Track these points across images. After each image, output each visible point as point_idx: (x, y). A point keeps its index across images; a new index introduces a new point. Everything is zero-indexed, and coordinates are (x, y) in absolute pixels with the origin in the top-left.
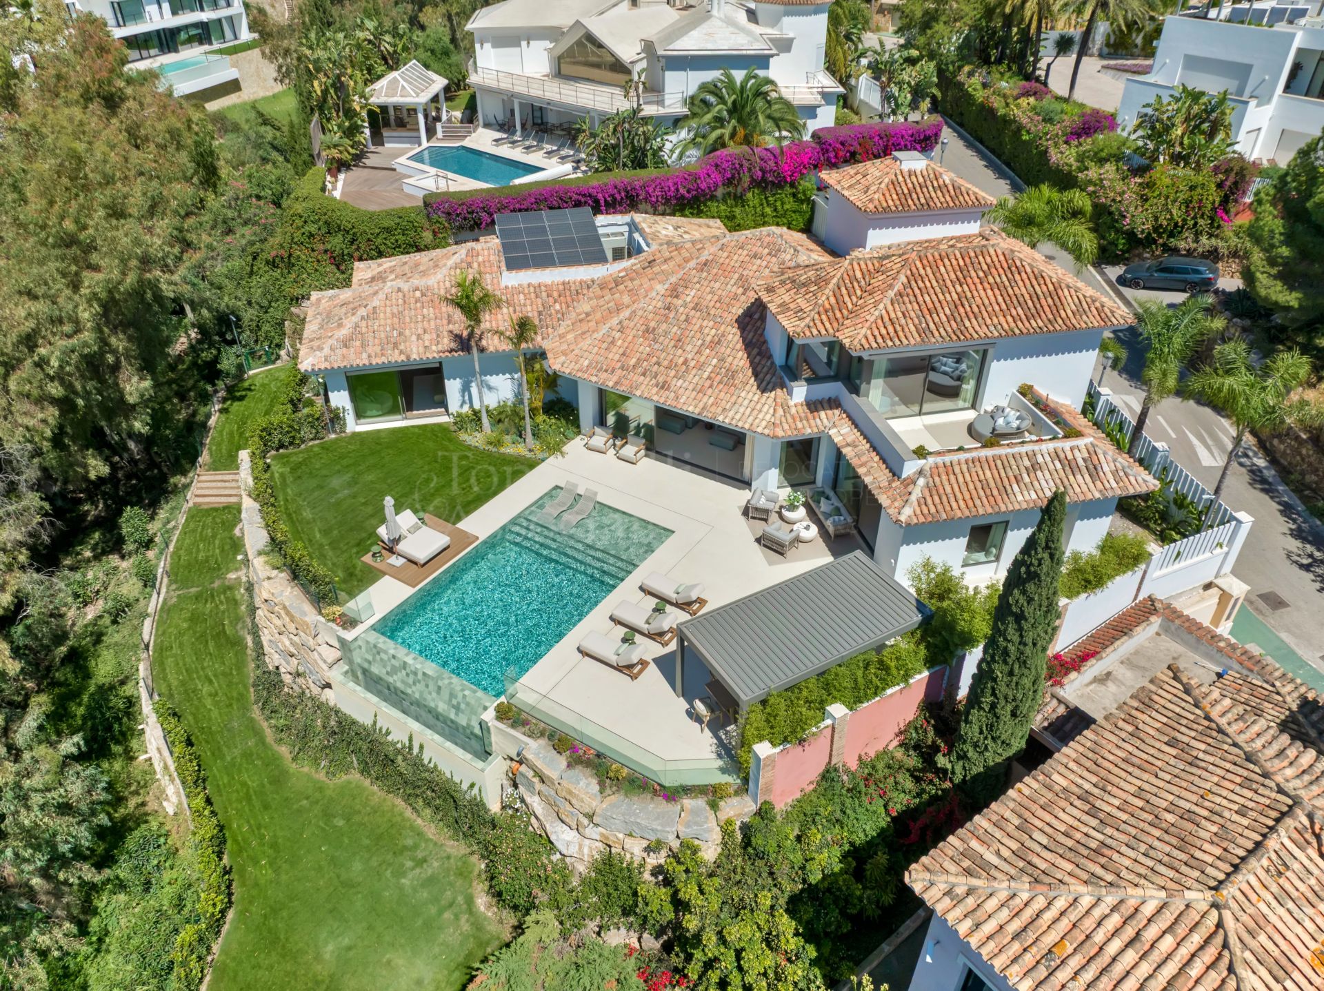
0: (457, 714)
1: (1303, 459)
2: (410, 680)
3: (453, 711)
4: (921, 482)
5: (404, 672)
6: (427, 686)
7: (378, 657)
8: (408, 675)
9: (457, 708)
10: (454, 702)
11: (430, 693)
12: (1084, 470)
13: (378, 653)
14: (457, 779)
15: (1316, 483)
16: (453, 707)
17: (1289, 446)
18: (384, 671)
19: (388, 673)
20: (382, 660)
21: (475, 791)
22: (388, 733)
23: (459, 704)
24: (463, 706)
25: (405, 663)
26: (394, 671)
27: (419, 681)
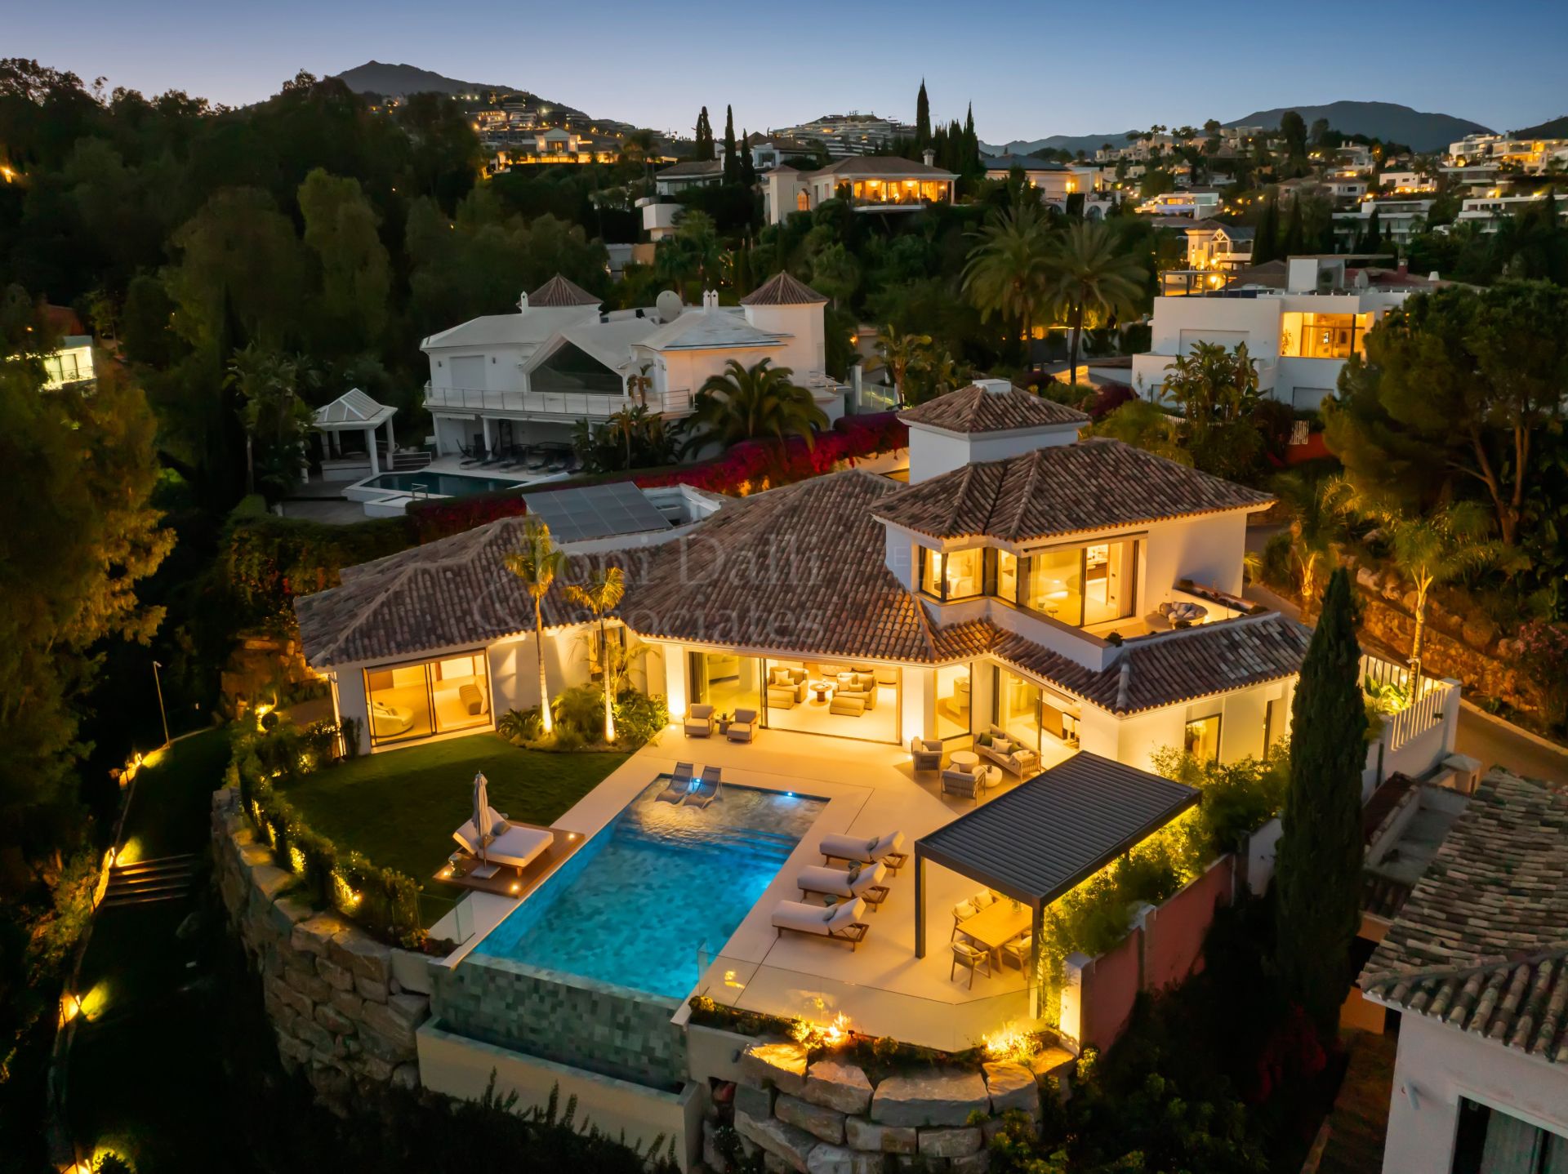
0: (625, 1036)
1: (1455, 661)
2: (547, 1007)
3: (619, 1033)
4: (1125, 668)
5: (535, 997)
6: (574, 1007)
7: (492, 987)
8: (542, 999)
9: (625, 1028)
10: (621, 1019)
11: (580, 1017)
12: (1283, 644)
13: (493, 979)
14: (630, 1143)
15: (1477, 682)
16: (619, 1026)
17: (1435, 651)
18: (503, 1005)
19: (508, 1006)
20: (498, 988)
21: (663, 1151)
22: (513, 1099)
23: (627, 1019)
24: (634, 1021)
25: (537, 981)
26: (520, 999)
27: (561, 1004)
